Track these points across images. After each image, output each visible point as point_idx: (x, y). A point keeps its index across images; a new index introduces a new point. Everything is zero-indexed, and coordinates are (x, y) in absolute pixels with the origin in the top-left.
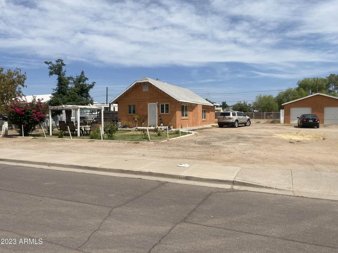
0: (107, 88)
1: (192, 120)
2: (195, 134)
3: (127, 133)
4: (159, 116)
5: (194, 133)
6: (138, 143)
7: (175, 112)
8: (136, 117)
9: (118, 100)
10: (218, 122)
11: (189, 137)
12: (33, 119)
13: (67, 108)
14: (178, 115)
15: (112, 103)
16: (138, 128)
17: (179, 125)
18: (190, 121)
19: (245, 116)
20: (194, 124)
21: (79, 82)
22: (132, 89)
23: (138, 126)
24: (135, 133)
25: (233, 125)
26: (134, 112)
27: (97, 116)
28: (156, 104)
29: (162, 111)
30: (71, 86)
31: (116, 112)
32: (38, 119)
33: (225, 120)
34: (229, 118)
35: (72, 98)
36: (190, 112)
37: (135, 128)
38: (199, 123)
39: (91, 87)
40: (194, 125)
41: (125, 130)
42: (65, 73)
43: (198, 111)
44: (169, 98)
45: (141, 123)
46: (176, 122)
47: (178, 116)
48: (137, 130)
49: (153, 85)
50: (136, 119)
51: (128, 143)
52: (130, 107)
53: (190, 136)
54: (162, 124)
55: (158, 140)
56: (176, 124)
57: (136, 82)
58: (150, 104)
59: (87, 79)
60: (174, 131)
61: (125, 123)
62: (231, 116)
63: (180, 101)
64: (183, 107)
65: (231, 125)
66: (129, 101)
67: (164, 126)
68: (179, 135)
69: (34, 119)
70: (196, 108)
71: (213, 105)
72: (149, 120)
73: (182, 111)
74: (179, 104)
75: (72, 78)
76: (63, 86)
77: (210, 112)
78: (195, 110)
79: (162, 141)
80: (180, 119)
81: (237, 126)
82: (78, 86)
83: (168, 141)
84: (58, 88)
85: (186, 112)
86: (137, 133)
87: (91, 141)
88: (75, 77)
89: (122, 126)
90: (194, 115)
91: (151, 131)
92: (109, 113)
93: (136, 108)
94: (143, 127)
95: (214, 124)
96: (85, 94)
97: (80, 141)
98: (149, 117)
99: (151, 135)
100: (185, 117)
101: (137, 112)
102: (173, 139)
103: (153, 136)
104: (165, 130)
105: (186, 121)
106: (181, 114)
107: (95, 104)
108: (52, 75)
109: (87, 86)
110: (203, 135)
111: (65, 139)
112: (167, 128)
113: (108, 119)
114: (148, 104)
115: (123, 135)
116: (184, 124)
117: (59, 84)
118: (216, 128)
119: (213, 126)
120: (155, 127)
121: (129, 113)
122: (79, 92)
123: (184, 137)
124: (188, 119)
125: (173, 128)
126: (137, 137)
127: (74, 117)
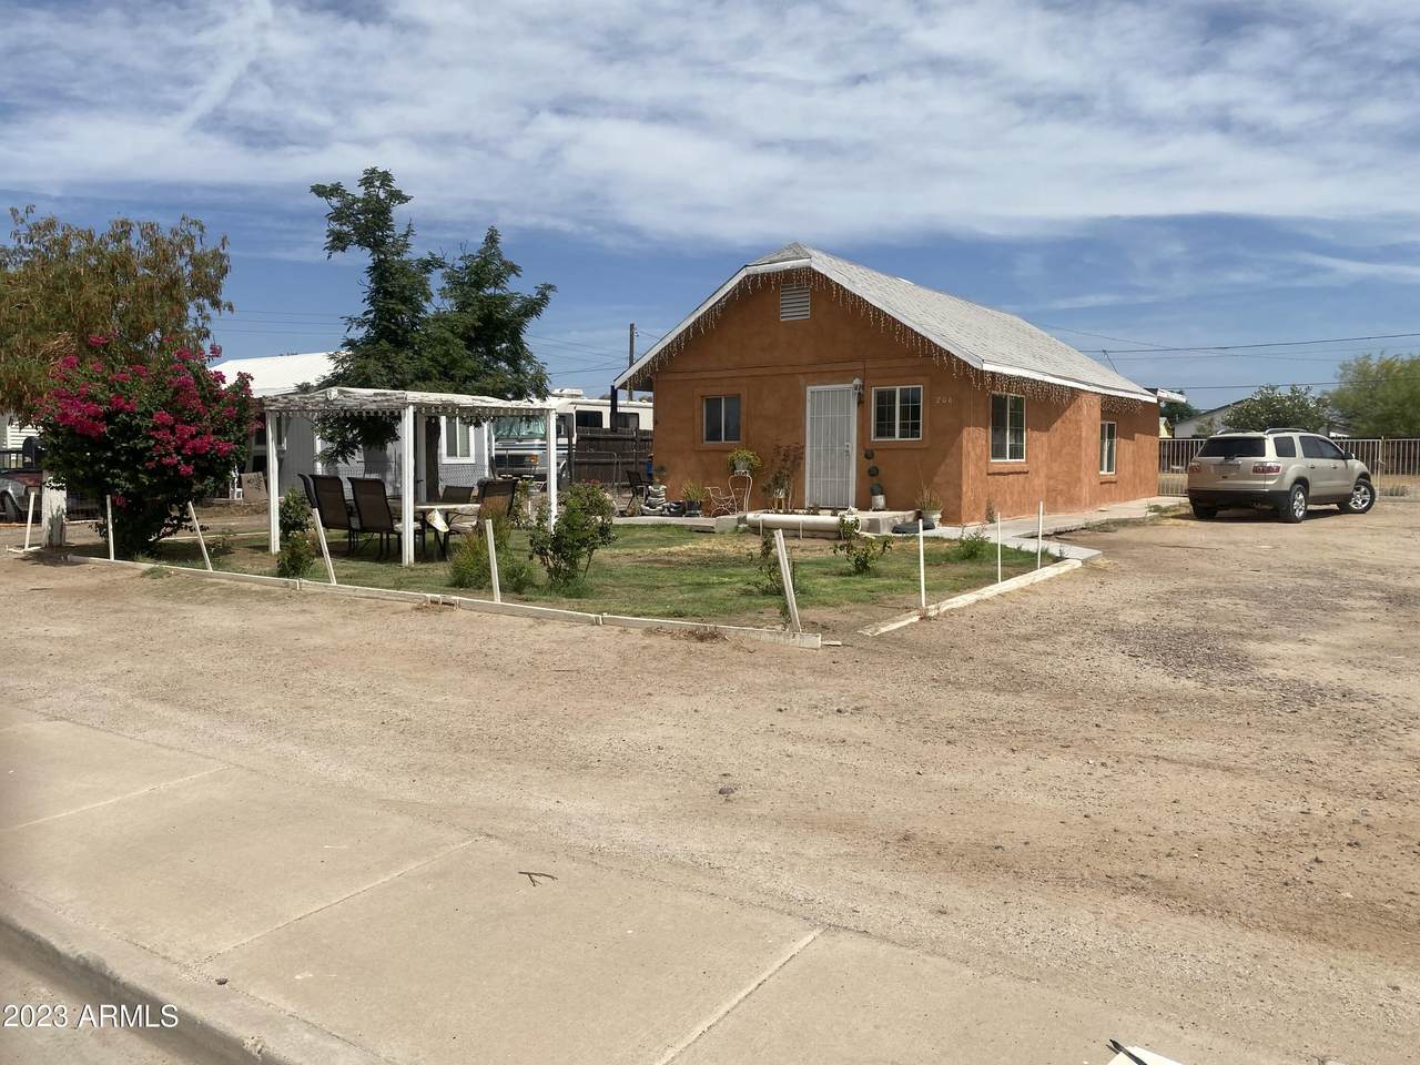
0: (632, 326)
1: (1049, 477)
2: (1084, 562)
3: (685, 547)
4: (867, 454)
5: (1076, 555)
6: (714, 636)
7: (959, 432)
8: (743, 459)
9: (654, 372)
10: (1189, 491)
11: (1057, 590)
12: (159, 461)
13: (350, 403)
14: (974, 449)
15: (623, 386)
16: (750, 516)
17: (977, 508)
18: (1037, 482)
19: (1345, 458)
20: (1059, 498)
21: (478, 285)
22: (723, 310)
23: (751, 510)
24: (730, 548)
25: (1276, 510)
26: (733, 434)
27: (569, 454)
28: (848, 388)
29: (884, 428)
30: (438, 302)
31: (646, 432)
32: (187, 463)
33: (1232, 479)
34: (1256, 470)
35: (437, 361)
36: (1036, 434)
37: (736, 517)
38: (1085, 492)
39: (533, 308)
40: (1055, 501)
41: (683, 526)
42: (410, 240)
43: (1079, 428)
44: (924, 356)
45: (764, 490)
46: (960, 487)
47: (972, 454)
48: (745, 531)
49: (837, 285)
50: (741, 470)
51: (649, 632)
52: (713, 403)
53: (1059, 578)
54: (880, 500)
55: (859, 614)
56: (960, 498)
57: (744, 274)
58: (815, 388)
59: (513, 269)
60: (949, 540)
61: (688, 489)
62: (1270, 456)
63: (987, 367)
64: (999, 403)
65: (1270, 508)
66: (706, 375)
67: (889, 506)
68: (988, 569)
69: (166, 461)
70: (1067, 413)
71: (1154, 400)
72: (811, 476)
73: (998, 426)
74: (983, 387)
75: (441, 267)
76: (393, 304)
77: (1136, 435)
78: (1063, 422)
79: (883, 626)
80: (985, 474)
81: (1301, 513)
82: (470, 305)
83: (925, 624)
84: (371, 312)
85: (1017, 433)
86: (743, 543)
87: (437, 603)
88: (454, 259)
89: (671, 507)
90: (1060, 451)
91: (821, 534)
92: (625, 440)
93: (743, 408)
94: (777, 513)
95: (1166, 501)
96: (504, 345)
97: (373, 601)
98: (812, 460)
99: (817, 563)
100: (1008, 460)
101: (747, 435)
102: (955, 606)
103: (826, 574)
104: (896, 530)
105: (1013, 485)
106: (987, 441)
107: (572, 396)
108: (343, 250)
109: (515, 305)
110: (1139, 574)
111: (300, 584)
112: (910, 520)
113: (617, 469)
114: (809, 389)
115: (656, 561)
116: (1005, 502)
117: (377, 291)
118: (1172, 521)
119: (1157, 508)
120: (841, 513)
121: (707, 440)
122: (473, 335)
123: (1022, 589)
124: (1027, 473)
125: (941, 520)
126: (730, 576)
127: (468, 455)
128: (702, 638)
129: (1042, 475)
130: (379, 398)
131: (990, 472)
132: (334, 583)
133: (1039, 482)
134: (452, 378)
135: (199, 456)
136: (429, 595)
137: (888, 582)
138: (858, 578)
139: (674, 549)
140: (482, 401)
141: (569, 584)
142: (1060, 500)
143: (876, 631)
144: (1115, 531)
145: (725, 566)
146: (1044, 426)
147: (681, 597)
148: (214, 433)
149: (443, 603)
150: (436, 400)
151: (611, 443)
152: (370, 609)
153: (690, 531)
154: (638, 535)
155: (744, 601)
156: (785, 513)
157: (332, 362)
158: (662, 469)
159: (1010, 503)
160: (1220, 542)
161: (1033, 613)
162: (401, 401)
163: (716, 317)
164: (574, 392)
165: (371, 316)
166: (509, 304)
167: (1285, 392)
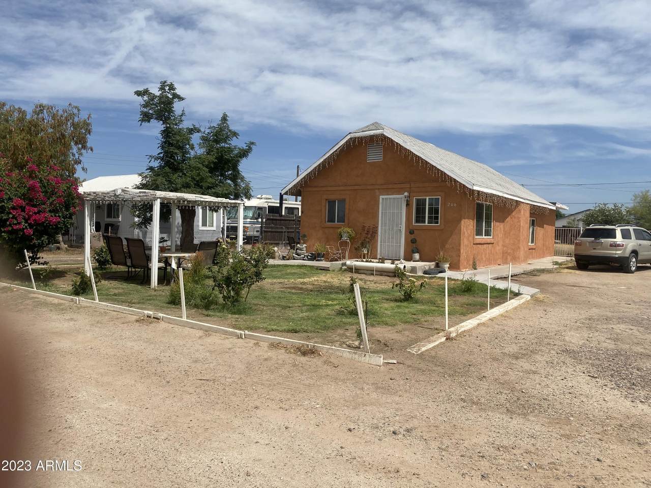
0: (298, 166)
1: (504, 246)
2: (532, 296)
3: (312, 279)
4: (411, 231)
5: (526, 292)
7: (459, 221)
8: (346, 232)
9: (302, 187)
10: (575, 255)
13: (127, 197)
14: (467, 231)
15: (286, 193)
16: (348, 262)
17: (468, 262)
18: (498, 248)
20: (509, 257)
21: (217, 141)
22: (338, 156)
23: (350, 258)
24: (336, 280)
25: (621, 266)
26: (342, 219)
28: (402, 197)
29: (420, 218)
30: (197, 149)
32: (31, 228)
33: (600, 249)
34: (611, 245)
35: (193, 178)
36: (497, 224)
37: (341, 262)
38: (522, 253)
39: (244, 153)
40: (507, 259)
41: (313, 266)
42: (183, 118)
43: (519, 221)
44: (442, 181)
45: (356, 249)
46: (459, 250)
47: (466, 233)
48: (345, 270)
49: (397, 143)
50: (345, 238)
52: (332, 203)
54: (417, 256)
55: (407, 334)
56: (459, 256)
57: (349, 137)
58: (383, 197)
59: (235, 134)
60: (454, 280)
61: (317, 247)
62: (619, 239)
63: (475, 188)
64: (480, 207)
65: (618, 265)
66: (329, 189)
67: (422, 259)
68: (479, 300)
70: (514, 214)
71: (554, 208)
72: (381, 242)
73: (479, 219)
74: (473, 198)
75: (198, 132)
76: (172, 149)
77: (545, 225)
78: (511, 218)
79: (424, 346)
80: (472, 244)
81: (634, 268)
82: (212, 151)
83: (449, 344)
84: (161, 153)
85: (488, 224)
86: (343, 278)
87: (150, 317)
88: (205, 129)
89: (309, 255)
90: (510, 233)
91: (386, 274)
92: (290, 220)
93: (347, 206)
94: (362, 261)
95: (561, 259)
96: (230, 172)
97: (115, 313)
98: (381, 233)
99: (383, 292)
100: (484, 237)
101: (349, 219)
102: (466, 328)
103: (387, 300)
104: (425, 272)
105: (486, 250)
106: (474, 227)
107: (267, 198)
108: (149, 122)
109: (236, 152)
110: (563, 305)
111: (79, 300)
112: (433, 267)
113: (285, 235)
114: (381, 197)
115: (294, 288)
116: (482, 259)
117: (165, 142)
118: (566, 270)
119: (556, 263)
120: (396, 262)
121: (328, 222)
122: (213, 166)
123: (502, 315)
124: (493, 243)
125: (449, 268)
126: (333, 300)
127: (213, 226)
128: (304, 354)
129: (500, 245)
130: (142, 194)
131: (475, 243)
132: (97, 301)
133: (499, 248)
134: (201, 187)
135: (38, 224)
136: (146, 312)
137: (423, 307)
138: (405, 304)
139: (306, 280)
140: (201, 197)
141: (235, 306)
142: (509, 258)
143: (419, 350)
144: (539, 276)
145: (331, 293)
146: (502, 220)
147: (301, 315)
148: (50, 211)
149: (154, 318)
150: (174, 196)
151: (283, 222)
152: (112, 319)
153: (317, 269)
154: (289, 271)
155: (338, 319)
156: (367, 261)
157: (140, 177)
158: (305, 236)
159: (484, 259)
160: (598, 284)
161: (512, 333)
162: (153, 196)
163: (334, 159)
164: (268, 197)
165: (162, 155)
166: (232, 151)
167: (611, 206)
